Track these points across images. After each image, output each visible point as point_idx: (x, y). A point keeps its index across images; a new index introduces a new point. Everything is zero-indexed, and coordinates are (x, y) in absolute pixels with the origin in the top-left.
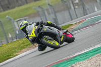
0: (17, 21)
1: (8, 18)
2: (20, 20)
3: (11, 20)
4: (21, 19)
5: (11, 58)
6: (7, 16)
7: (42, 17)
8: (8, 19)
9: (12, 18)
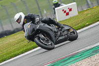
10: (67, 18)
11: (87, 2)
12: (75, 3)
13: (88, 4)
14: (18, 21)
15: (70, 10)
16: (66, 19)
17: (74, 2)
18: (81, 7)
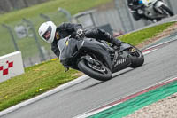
0: (77, 17)
1: (60, 11)
2: (83, 15)
3: (65, 14)
4: (84, 13)
5: (66, 82)
6: (59, 9)
7: (120, 10)
8: (61, 14)
9: (68, 12)
10: (5, 80)
11: (41, 51)
12: (18, 52)
13: (42, 55)
14: (46, 35)
15: (11, 65)
16: (3, 81)
17: (17, 50)
18: (30, 59)
